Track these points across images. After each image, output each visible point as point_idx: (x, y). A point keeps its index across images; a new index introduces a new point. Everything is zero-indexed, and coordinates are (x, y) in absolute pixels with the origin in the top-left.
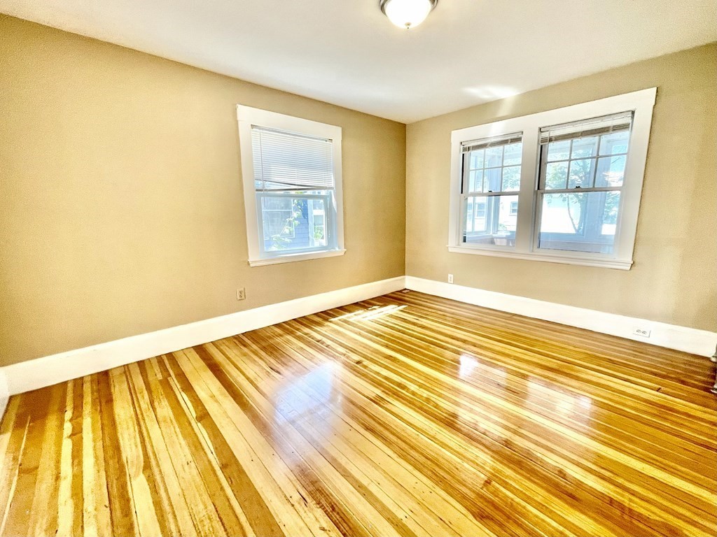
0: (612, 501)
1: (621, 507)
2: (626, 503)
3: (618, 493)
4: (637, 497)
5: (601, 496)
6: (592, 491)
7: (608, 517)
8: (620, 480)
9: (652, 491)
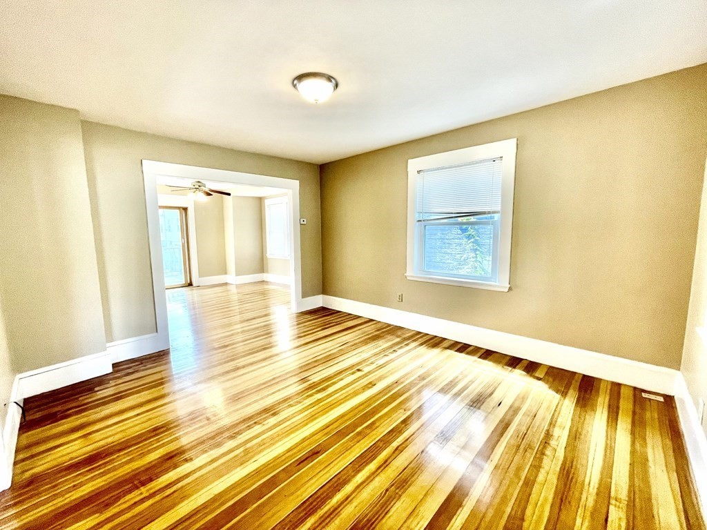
0: (151, 480)
1: (143, 484)
2: (143, 489)
3: (151, 489)
4: (139, 501)
5: (158, 476)
6: (166, 471)
7: (147, 470)
8: (158, 498)
9: (133, 517)
